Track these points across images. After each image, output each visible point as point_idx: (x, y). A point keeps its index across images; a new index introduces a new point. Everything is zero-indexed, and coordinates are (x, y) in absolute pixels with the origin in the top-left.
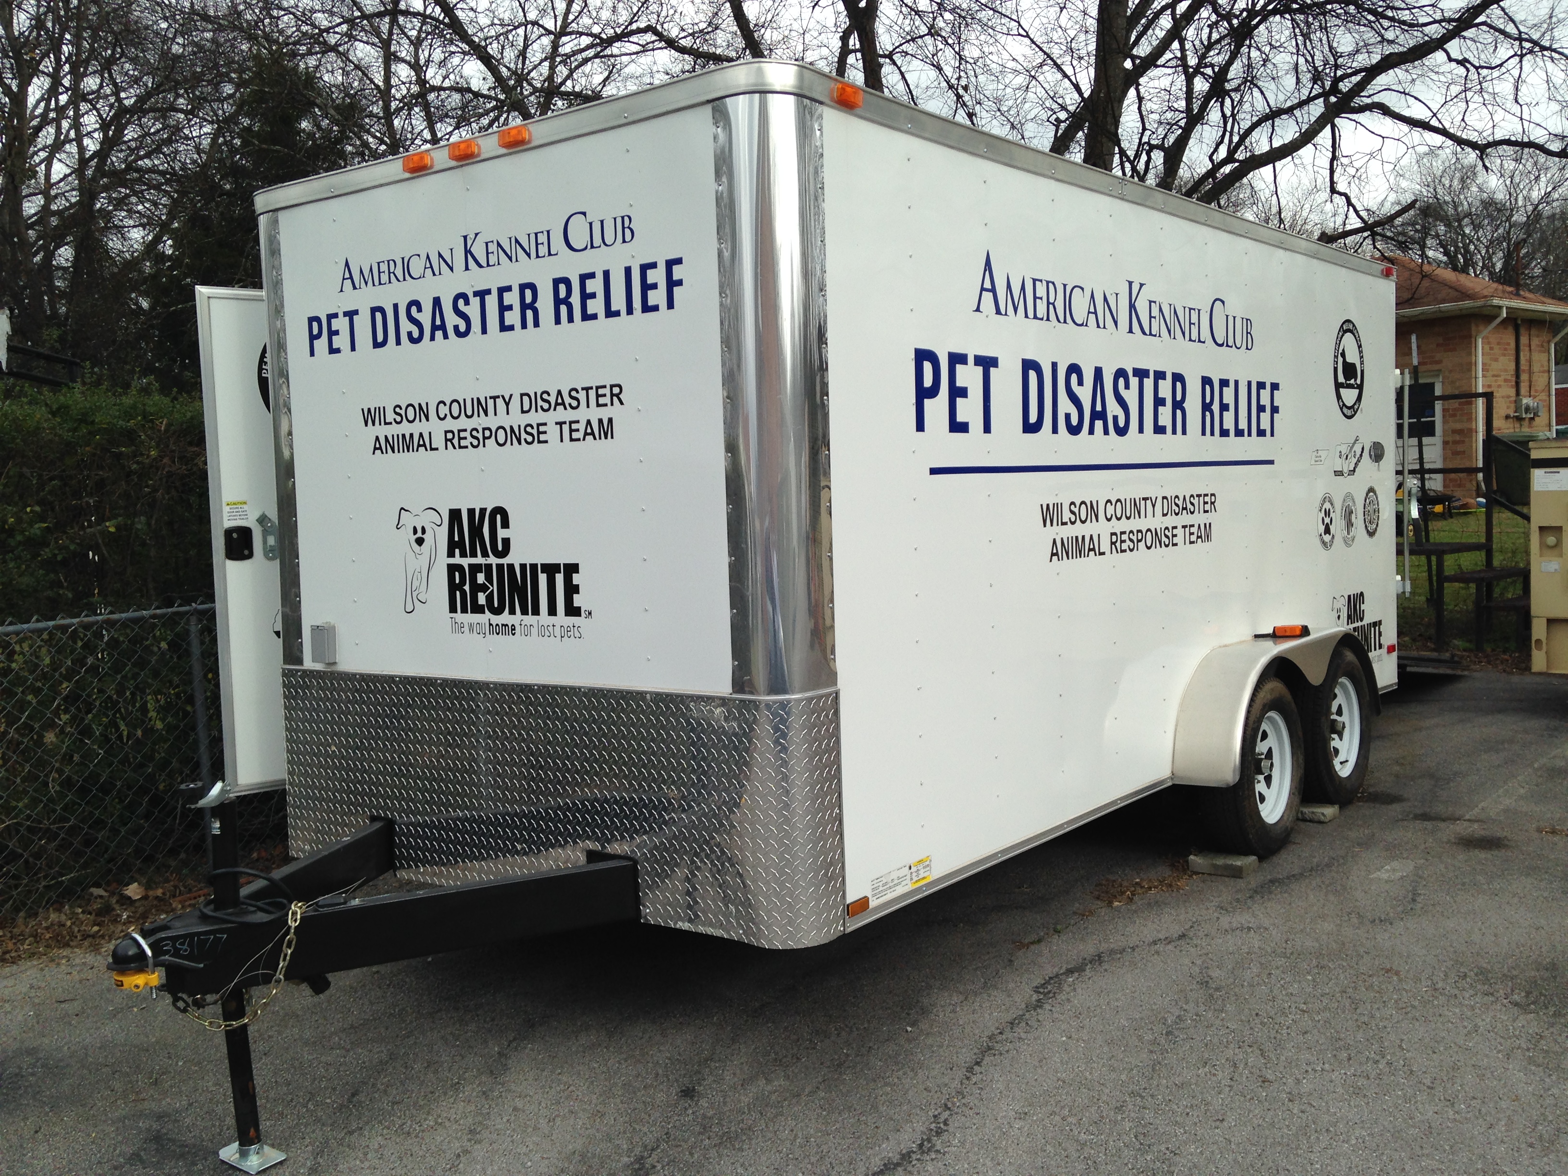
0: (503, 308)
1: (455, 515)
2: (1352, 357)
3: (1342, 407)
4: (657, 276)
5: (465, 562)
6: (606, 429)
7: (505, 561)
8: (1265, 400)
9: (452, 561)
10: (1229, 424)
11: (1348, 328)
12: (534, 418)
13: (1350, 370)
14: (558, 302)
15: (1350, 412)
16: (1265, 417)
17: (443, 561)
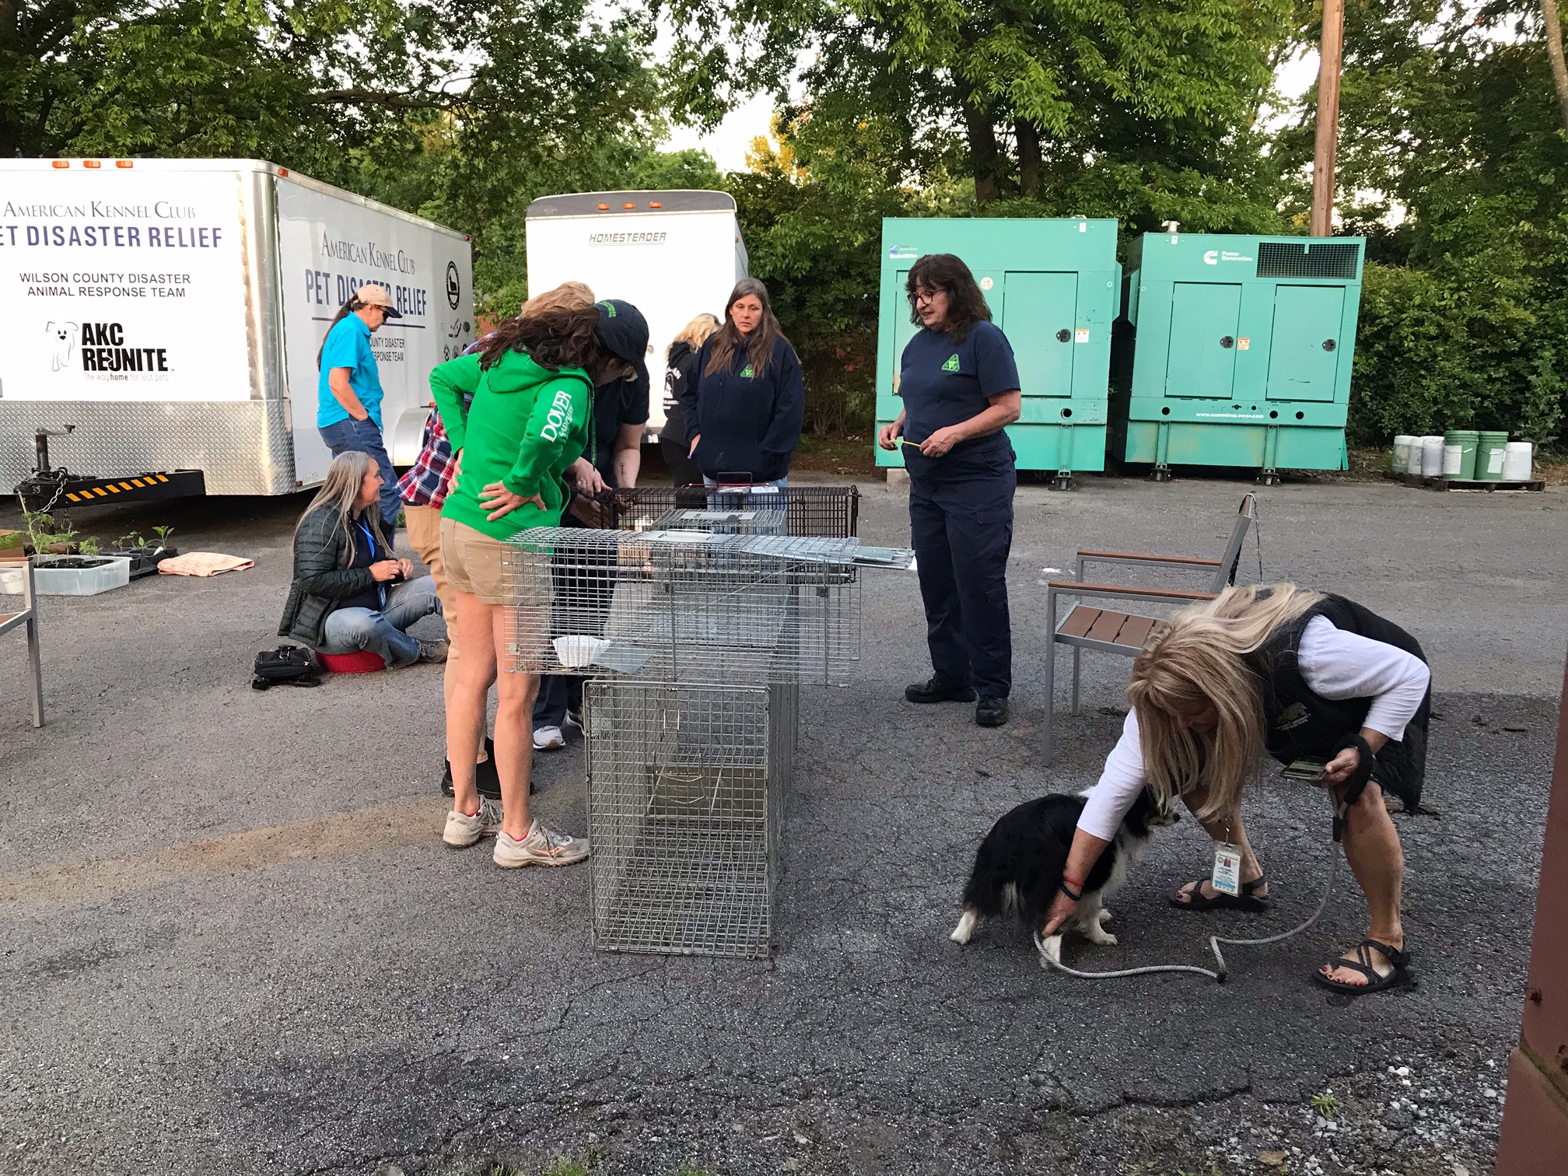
0: (117, 236)
1: (87, 326)
2: (454, 280)
3: (451, 303)
4: (209, 233)
5: (95, 348)
6: (181, 293)
7: (120, 347)
8: (421, 299)
9: (85, 347)
10: (407, 309)
11: (452, 265)
12: (137, 285)
13: (453, 285)
14: (151, 237)
15: (454, 306)
16: (421, 305)
17: (80, 347)
